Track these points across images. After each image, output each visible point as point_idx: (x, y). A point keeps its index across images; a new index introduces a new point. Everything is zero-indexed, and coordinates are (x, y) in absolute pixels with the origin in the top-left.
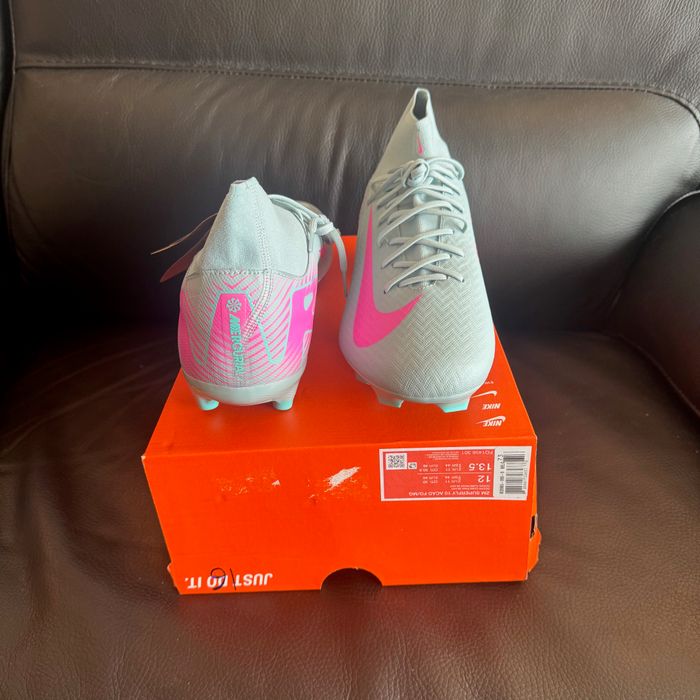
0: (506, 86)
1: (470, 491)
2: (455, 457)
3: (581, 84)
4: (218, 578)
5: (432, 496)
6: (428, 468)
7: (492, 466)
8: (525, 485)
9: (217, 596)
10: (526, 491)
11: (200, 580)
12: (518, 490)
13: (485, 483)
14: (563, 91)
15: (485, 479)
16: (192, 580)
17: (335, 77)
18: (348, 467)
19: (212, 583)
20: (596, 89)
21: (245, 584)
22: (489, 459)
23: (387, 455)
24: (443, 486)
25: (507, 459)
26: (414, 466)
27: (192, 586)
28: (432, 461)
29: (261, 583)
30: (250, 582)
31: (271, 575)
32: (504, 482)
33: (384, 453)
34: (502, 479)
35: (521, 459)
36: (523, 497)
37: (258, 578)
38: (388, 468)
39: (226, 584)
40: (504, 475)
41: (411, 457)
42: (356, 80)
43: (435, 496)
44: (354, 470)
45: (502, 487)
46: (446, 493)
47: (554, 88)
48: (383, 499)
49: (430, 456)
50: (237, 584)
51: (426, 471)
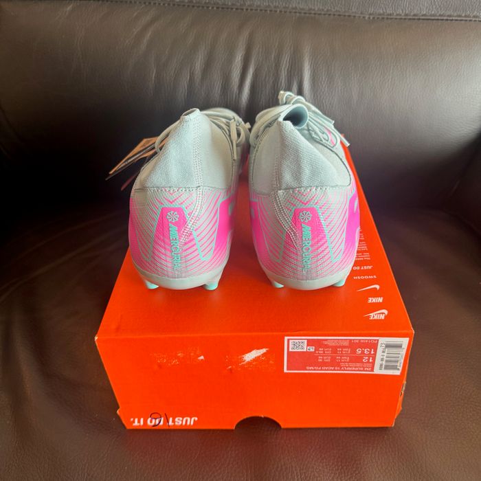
0: (380, 17)
1: (355, 367)
2: (346, 344)
3: (440, 15)
4: (156, 419)
5: (325, 370)
6: (324, 351)
7: (375, 351)
8: (400, 365)
9: (155, 431)
10: (401, 368)
11: (142, 420)
12: (395, 368)
13: (368, 362)
14: (425, 21)
15: (369, 359)
16: (136, 420)
17: (245, 8)
18: (258, 349)
19: (151, 422)
20: (452, 20)
21: (176, 423)
22: (374, 346)
23: (291, 341)
24: (334, 363)
25: (388, 346)
26: (312, 349)
27: (136, 423)
28: (327, 346)
29: (188, 423)
30: (180, 423)
31: (196, 419)
32: (384, 362)
33: (288, 340)
34: (382, 360)
35: (400, 346)
36: (398, 373)
37: (186, 421)
38: (290, 350)
39: (162, 423)
40: (385, 357)
41: (310, 343)
42: (261, 10)
43: (328, 370)
44: (264, 350)
45: (381, 365)
46: (336, 368)
47: (419, 19)
48: (285, 371)
49: (326, 343)
50: (171, 423)
51: (322, 352)
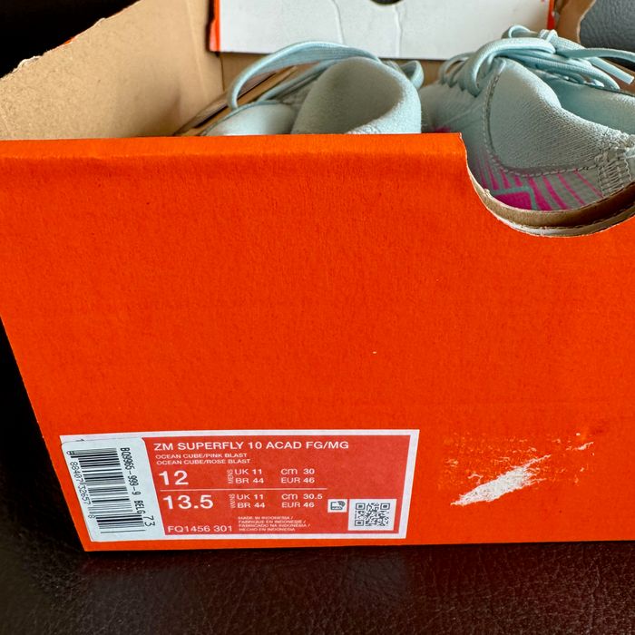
1: (202, 450)
5: (291, 439)
7: (163, 505)
13: (171, 470)
15: (171, 479)
22: (172, 517)
24: (267, 461)
25: (136, 519)
32: (126, 474)
33: (396, 530)
34: (134, 481)
35: (104, 521)
38: (393, 502)
40: (130, 489)
41: (340, 522)
43: (284, 439)
44: (466, 499)
45: (129, 463)
46: (258, 445)
51: (307, 496)
